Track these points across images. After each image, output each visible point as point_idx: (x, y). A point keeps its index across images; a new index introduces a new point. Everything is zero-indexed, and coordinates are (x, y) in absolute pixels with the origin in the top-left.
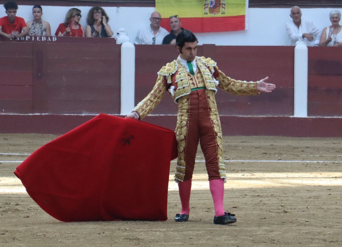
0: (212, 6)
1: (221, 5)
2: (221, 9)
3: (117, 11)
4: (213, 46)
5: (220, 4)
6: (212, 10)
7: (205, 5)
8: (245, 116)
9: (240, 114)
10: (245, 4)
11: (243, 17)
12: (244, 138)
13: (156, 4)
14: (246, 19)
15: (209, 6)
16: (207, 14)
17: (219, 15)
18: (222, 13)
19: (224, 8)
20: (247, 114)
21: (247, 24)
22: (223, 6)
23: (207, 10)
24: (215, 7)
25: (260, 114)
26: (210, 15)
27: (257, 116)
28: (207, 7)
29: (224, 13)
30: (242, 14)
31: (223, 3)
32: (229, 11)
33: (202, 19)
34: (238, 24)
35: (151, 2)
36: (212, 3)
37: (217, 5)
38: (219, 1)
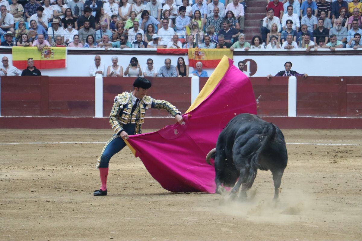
0: (46, 54)
2: (51, 55)
4: (47, 76)
5: (51, 53)
6: (46, 56)
7: (42, 53)
8: (67, 117)
9: (64, 116)
10: (65, 53)
11: (64, 60)
12: (66, 130)
13: (13, 52)
14: (66, 61)
15: (44, 54)
16: (43, 58)
17: (50, 59)
18: (52, 58)
19: (53, 55)
20: (67, 116)
21: (66, 64)
22: (53, 54)
23: (43, 56)
24: (48, 54)
25: (75, 116)
26: (45, 59)
27: (73, 117)
29: (53, 58)
30: (63, 58)
31: (53, 52)
32: (56, 57)
33: (40, 61)
34: (61, 64)
35: (9, 51)
36: (46, 52)
37: (49, 53)
38: (50, 51)
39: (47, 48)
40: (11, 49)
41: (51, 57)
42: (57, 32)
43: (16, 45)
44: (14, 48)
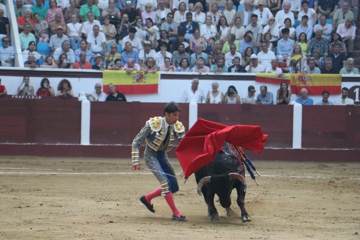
0: (138, 78)
1: (143, 78)
2: (144, 80)
3: (79, 81)
4: (139, 103)
6: (138, 80)
7: (133, 77)
10: (158, 77)
11: (157, 85)
13: (103, 77)
14: (159, 86)
15: (136, 78)
16: (134, 82)
17: (142, 83)
19: (145, 79)
21: (159, 90)
22: (145, 78)
23: (135, 80)
24: (140, 79)
26: (137, 84)
28: (135, 79)
29: (145, 82)
30: (156, 83)
31: (145, 76)
32: (149, 81)
33: (132, 86)
34: (153, 89)
35: (100, 75)
36: (138, 76)
37: (141, 77)
38: (143, 75)
39: (139, 72)
40: (102, 73)
41: (143, 82)
42: (149, 54)
43: (107, 68)
44: (105, 71)
